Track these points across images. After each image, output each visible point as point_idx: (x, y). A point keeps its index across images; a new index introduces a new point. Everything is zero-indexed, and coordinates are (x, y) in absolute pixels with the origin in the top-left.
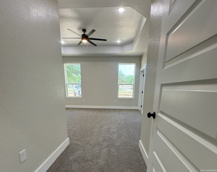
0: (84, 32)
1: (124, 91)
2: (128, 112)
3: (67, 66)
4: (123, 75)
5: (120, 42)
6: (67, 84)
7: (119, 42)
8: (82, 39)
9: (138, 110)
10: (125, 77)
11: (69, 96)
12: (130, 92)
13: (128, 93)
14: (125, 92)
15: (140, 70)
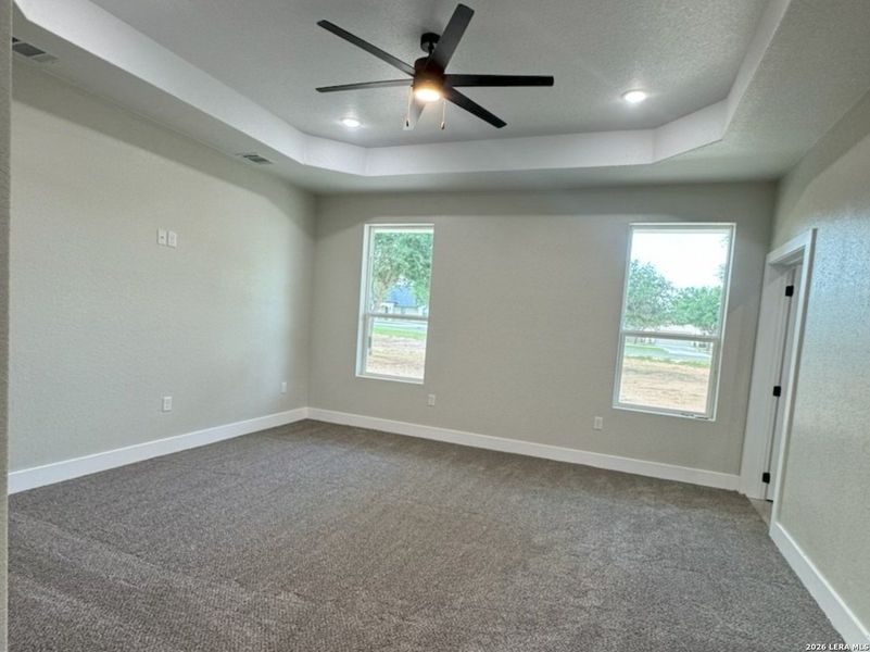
0: (431, 49)
1: (667, 353)
2: (671, 510)
3: (378, 236)
4: (663, 285)
5: (647, 100)
6: (365, 316)
7: (635, 98)
8: (414, 86)
9: (744, 497)
10: (669, 292)
11: (369, 370)
12: (692, 360)
13: (683, 367)
14: (668, 361)
15: (765, 259)
